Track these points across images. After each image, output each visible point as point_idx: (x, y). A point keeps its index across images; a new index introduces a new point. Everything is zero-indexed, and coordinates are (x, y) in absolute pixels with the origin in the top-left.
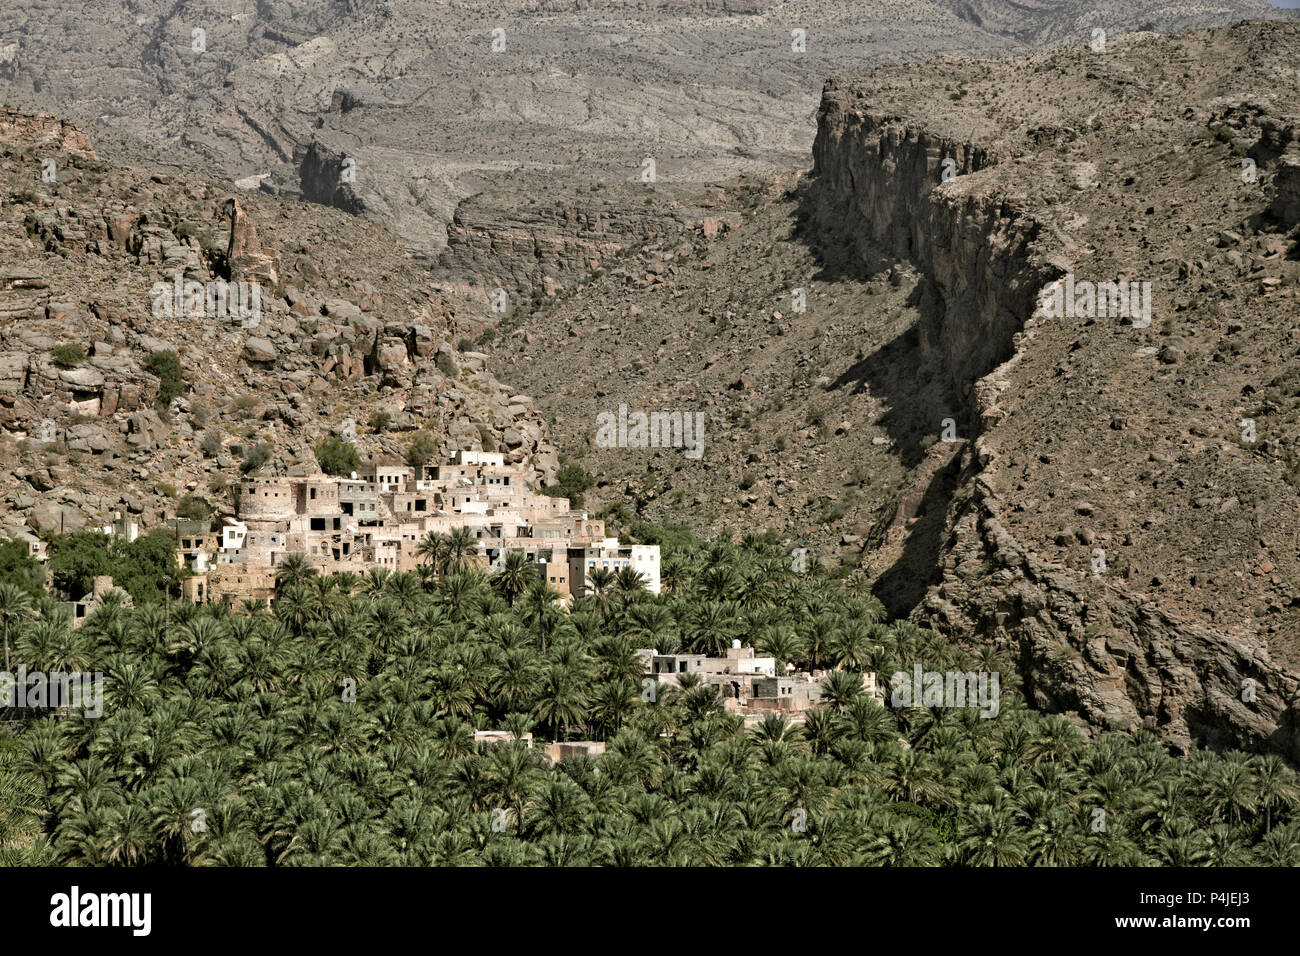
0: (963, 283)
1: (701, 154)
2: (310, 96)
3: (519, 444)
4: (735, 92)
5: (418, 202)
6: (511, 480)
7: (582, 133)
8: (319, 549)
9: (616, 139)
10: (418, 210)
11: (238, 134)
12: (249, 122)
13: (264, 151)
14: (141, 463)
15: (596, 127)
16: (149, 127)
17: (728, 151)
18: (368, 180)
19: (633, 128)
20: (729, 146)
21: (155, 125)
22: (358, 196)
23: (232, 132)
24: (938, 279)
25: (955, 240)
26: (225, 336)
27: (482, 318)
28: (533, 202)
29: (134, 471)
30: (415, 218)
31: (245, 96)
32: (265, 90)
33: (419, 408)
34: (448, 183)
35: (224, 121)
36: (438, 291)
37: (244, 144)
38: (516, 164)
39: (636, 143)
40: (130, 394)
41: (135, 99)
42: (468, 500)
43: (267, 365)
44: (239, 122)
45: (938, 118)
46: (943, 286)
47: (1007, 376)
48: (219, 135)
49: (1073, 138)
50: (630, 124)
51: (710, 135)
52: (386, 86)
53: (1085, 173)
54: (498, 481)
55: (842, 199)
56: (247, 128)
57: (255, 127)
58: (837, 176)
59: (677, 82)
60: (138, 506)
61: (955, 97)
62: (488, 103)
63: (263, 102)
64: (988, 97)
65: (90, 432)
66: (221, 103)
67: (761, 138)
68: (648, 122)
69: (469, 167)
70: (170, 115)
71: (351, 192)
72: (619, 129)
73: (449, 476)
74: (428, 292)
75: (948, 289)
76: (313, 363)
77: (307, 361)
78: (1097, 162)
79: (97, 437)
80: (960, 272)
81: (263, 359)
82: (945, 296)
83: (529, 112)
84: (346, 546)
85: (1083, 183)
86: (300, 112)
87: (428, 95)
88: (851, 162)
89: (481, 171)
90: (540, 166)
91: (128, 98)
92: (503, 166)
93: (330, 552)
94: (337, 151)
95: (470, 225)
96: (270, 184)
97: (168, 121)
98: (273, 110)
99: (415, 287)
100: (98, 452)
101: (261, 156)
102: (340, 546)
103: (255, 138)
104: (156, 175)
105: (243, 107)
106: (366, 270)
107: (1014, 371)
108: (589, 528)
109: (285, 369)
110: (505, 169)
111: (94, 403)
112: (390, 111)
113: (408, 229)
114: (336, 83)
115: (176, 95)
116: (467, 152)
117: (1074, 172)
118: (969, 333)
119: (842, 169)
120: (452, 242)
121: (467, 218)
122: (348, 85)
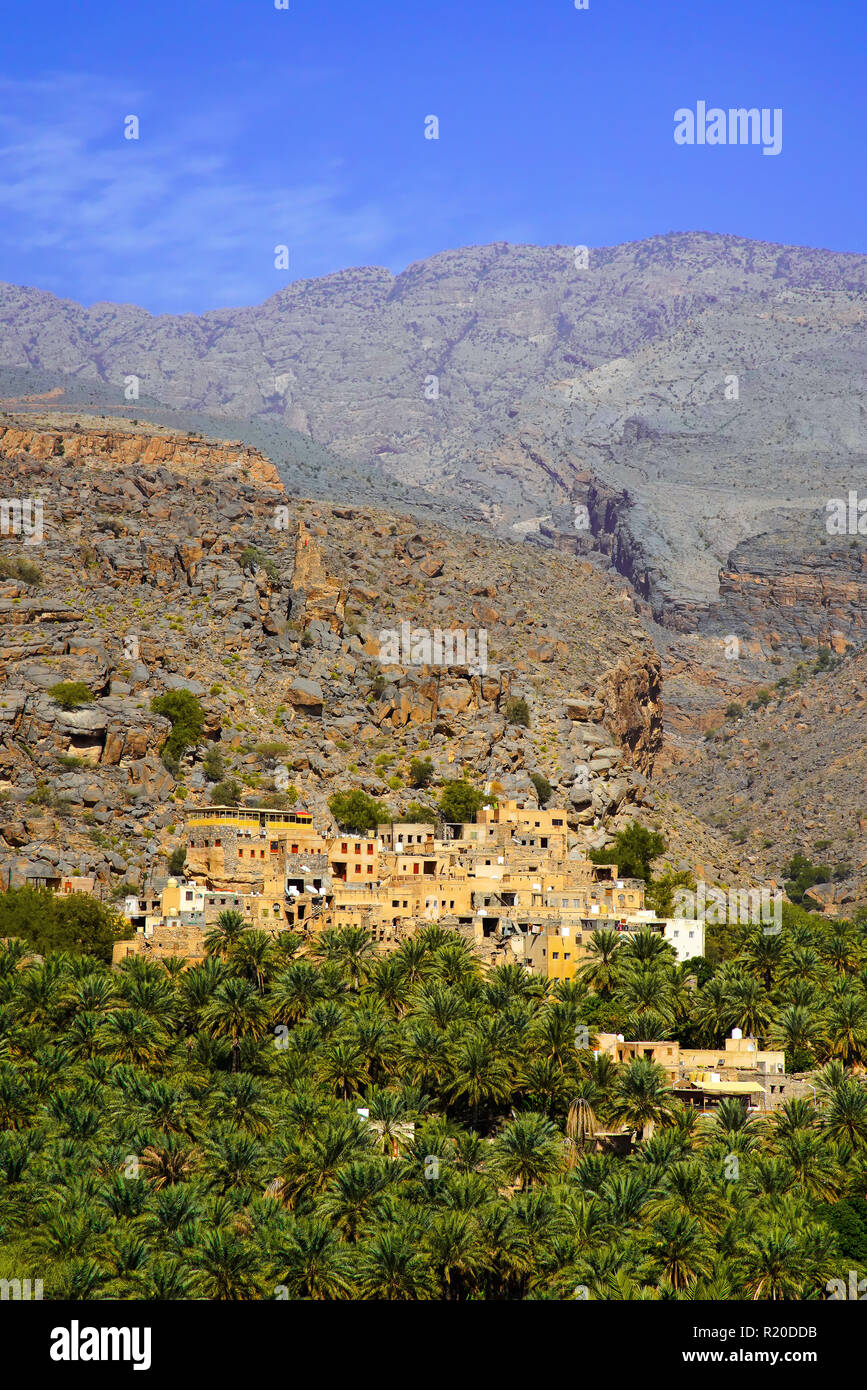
2: (603, 426)
3: (587, 804)
5: (708, 546)
6: (550, 842)
8: (271, 912)
10: (705, 555)
11: (522, 472)
12: (534, 457)
13: (549, 489)
14: (137, 817)
16: (429, 465)
18: (651, 521)
21: (436, 462)
22: (638, 539)
23: (513, 468)
26: (271, 677)
27: (756, 679)
28: (822, 542)
29: (127, 826)
30: (701, 564)
31: (529, 428)
32: (554, 419)
33: (470, 759)
34: (744, 524)
35: (505, 458)
36: (641, 639)
37: (526, 483)
40: (137, 740)
41: (417, 433)
42: (488, 863)
43: (314, 710)
44: (521, 458)
48: (499, 473)
52: (688, 414)
54: (532, 843)
56: (531, 464)
57: (541, 463)
60: (123, 865)
62: (805, 430)
63: (549, 435)
65: (83, 781)
66: (503, 437)
69: (771, 505)
70: (454, 450)
71: (630, 534)
73: (474, 836)
74: (628, 641)
76: (368, 708)
77: (363, 706)
79: (91, 787)
81: (308, 703)
83: (853, 441)
84: (301, 909)
86: (591, 445)
87: (735, 422)
89: (783, 509)
91: (409, 433)
92: (810, 502)
93: (282, 915)
94: (619, 488)
95: (746, 570)
96: (551, 527)
97: (451, 458)
98: (561, 443)
99: (613, 635)
100: (90, 804)
101: (544, 495)
102: (294, 909)
103: (539, 474)
104: (337, 509)
105: (527, 440)
106: (557, 615)
108: (621, 897)
109: (334, 715)
111: (95, 750)
112: (682, 440)
113: (692, 577)
114: (633, 411)
115: (460, 429)
116: (771, 487)
120: (725, 589)
121: (743, 562)
122: (647, 412)
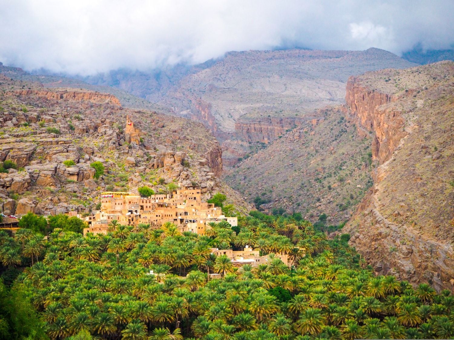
0: (384, 138)
1: (319, 100)
2: (203, 86)
3: (205, 187)
4: (331, 81)
5: (231, 117)
6: (196, 198)
7: (282, 95)
8: (124, 219)
9: (293, 96)
10: (231, 119)
14: (88, 195)
15: (287, 93)
17: (328, 99)
18: (216, 111)
19: (299, 93)
20: (328, 98)
22: (213, 115)
23: (180, 98)
24: (377, 136)
25: (381, 124)
26: (121, 157)
28: (261, 116)
29: (85, 198)
30: (230, 122)
31: (184, 87)
32: (190, 85)
34: (240, 111)
38: (262, 104)
39: (299, 97)
40: (87, 174)
42: (181, 204)
45: (380, 87)
46: (379, 138)
47: (387, 165)
49: (419, 92)
50: (298, 92)
51: (322, 95)
53: (420, 103)
54: (192, 199)
55: (353, 113)
58: (352, 105)
59: (313, 79)
60: (84, 208)
61: (387, 81)
62: (255, 86)
63: (189, 89)
64: (397, 81)
65: (73, 186)
67: (338, 95)
68: (303, 91)
69: (247, 106)
72: (295, 93)
73: (176, 197)
75: (380, 139)
77: (146, 164)
78: (424, 100)
79: (75, 187)
80: (383, 134)
81: (131, 163)
82: (379, 141)
83: (267, 89)
84: (132, 219)
85: (418, 106)
87: (237, 85)
88: (355, 101)
89: (250, 107)
90: (269, 105)
92: (258, 105)
93: (127, 220)
98: (192, 91)
100: (75, 192)
105: (183, 90)
107: (390, 164)
108: (215, 212)
110: (258, 106)
111: (76, 178)
112: (224, 90)
113: (228, 125)
114: (211, 82)
116: (247, 101)
117: (417, 103)
118: (386, 152)
119: (353, 103)
120: (237, 128)
121: (241, 121)
122: (214, 82)
